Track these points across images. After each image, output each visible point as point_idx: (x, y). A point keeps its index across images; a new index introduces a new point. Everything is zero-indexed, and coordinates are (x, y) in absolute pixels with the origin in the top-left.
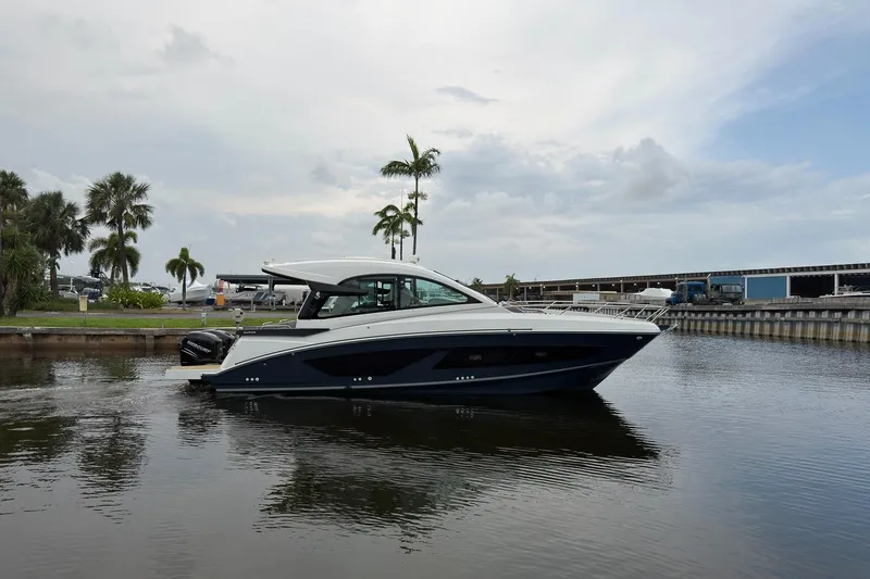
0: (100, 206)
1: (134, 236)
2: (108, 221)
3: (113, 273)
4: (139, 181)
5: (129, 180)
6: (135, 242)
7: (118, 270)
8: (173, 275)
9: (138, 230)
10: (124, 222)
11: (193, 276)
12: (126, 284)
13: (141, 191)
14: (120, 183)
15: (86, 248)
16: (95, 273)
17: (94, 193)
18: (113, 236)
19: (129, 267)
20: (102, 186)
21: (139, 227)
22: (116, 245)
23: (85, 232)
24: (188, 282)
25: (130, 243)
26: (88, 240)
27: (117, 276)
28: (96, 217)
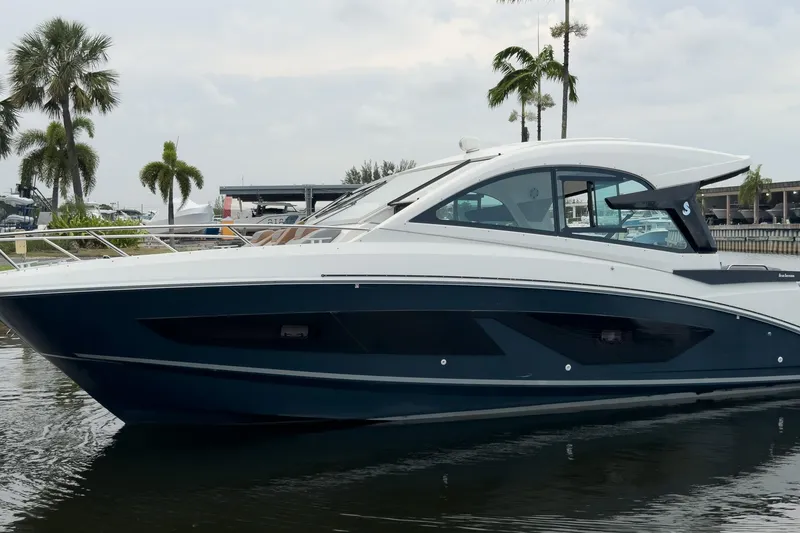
0: (34, 78)
1: (87, 124)
2: (45, 101)
3: (55, 190)
4: (91, 33)
5: (77, 32)
6: (91, 135)
7: (65, 182)
8: (153, 189)
9: (94, 115)
10: (71, 104)
11: (186, 190)
12: (80, 208)
13: (97, 48)
14: (62, 36)
15: (13, 147)
16: (25, 189)
17: (23, 56)
18: (54, 127)
19: (82, 178)
20: (34, 43)
21: (95, 110)
22: (59, 142)
23: (10, 121)
24: (177, 200)
25: (81, 137)
26: (15, 135)
27: (64, 193)
28: (28, 95)
